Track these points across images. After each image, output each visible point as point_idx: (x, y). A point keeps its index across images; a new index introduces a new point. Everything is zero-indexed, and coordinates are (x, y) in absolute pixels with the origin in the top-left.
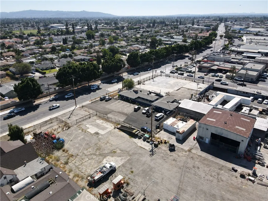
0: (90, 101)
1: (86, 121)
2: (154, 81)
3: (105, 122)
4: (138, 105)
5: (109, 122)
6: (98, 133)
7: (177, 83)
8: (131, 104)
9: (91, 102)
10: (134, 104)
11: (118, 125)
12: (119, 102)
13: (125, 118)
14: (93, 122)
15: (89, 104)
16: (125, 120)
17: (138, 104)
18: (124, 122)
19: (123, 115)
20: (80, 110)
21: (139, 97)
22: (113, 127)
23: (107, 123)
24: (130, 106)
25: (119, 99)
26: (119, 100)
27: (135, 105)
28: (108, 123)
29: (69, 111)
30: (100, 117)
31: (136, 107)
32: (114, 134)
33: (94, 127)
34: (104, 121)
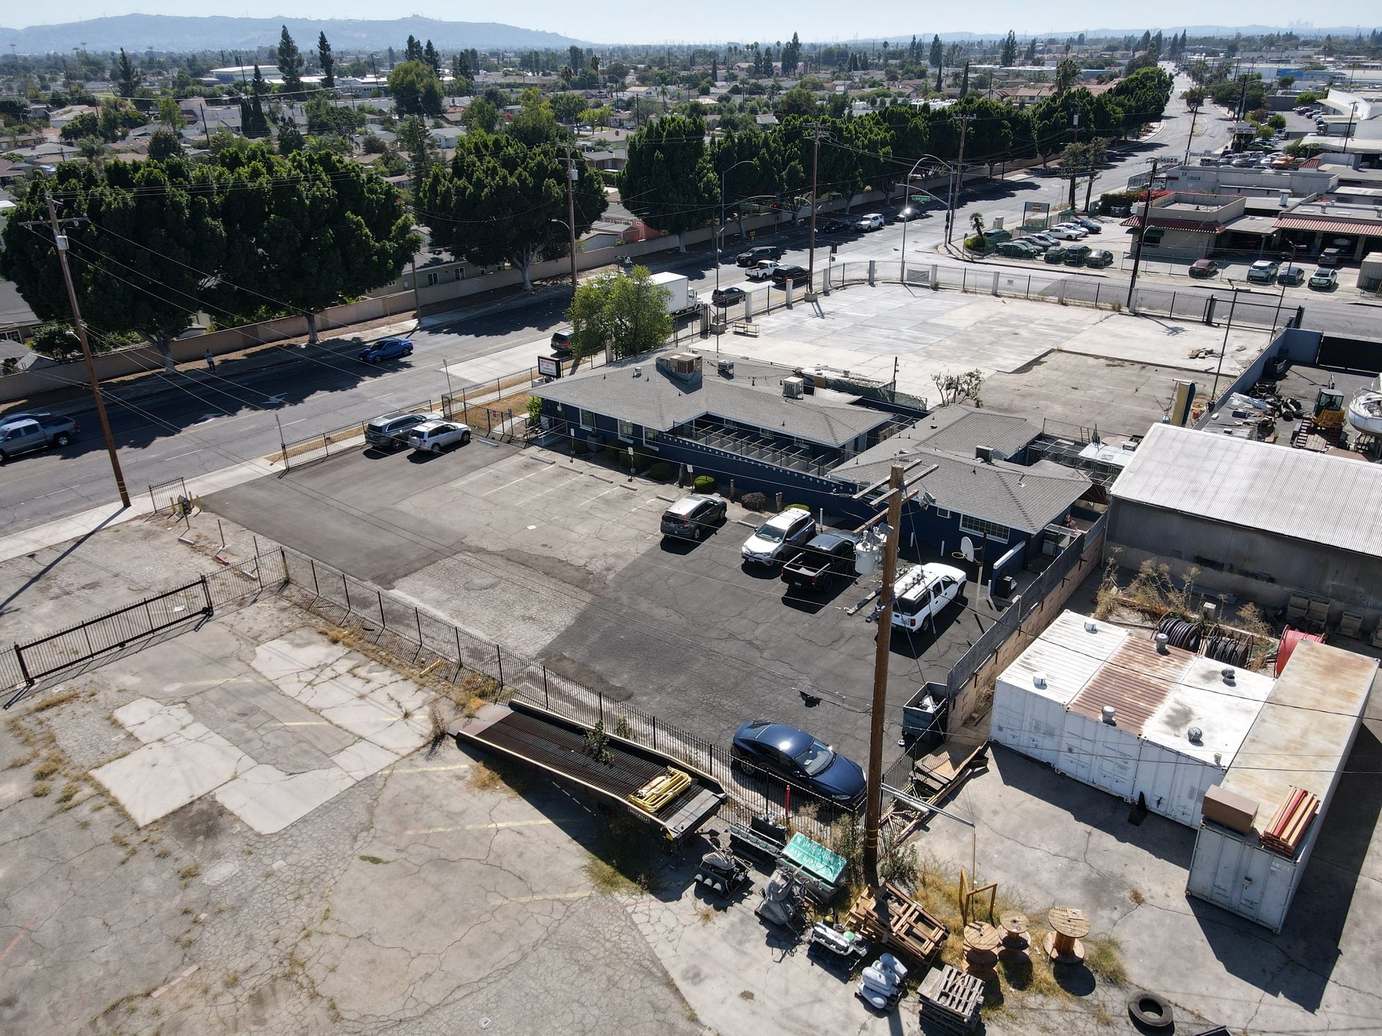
0: (274, 460)
1: (154, 654)
2: (822, 315)
3: (343, 666)
4: (700, 490)
5: (386, 663)
6: (222, 811)
7: (1003, 322)
8: (640, 483)
9: (281, 466)
10: (661, 478)
11: (483, 695)
12: (527, 467)
13: (563, 619)
14: (221, 661)
15: (255, 484)
16: (569, 636)
17: (701, 480)
18: (549, 657)
19: (545, 588)
20: (148, 535)
21: (708, 422)
22: (422, 725)
23: (361, 672)
24: (627, 498)
25: (530, 443)
26: (533, 450)
27: (669, 490)
28: (382, 676)
29: (30, 549)
30: (308, 607)
31: (685, 505)
32: (402, 824)
33: (198, 729)
34: (339, 650)
